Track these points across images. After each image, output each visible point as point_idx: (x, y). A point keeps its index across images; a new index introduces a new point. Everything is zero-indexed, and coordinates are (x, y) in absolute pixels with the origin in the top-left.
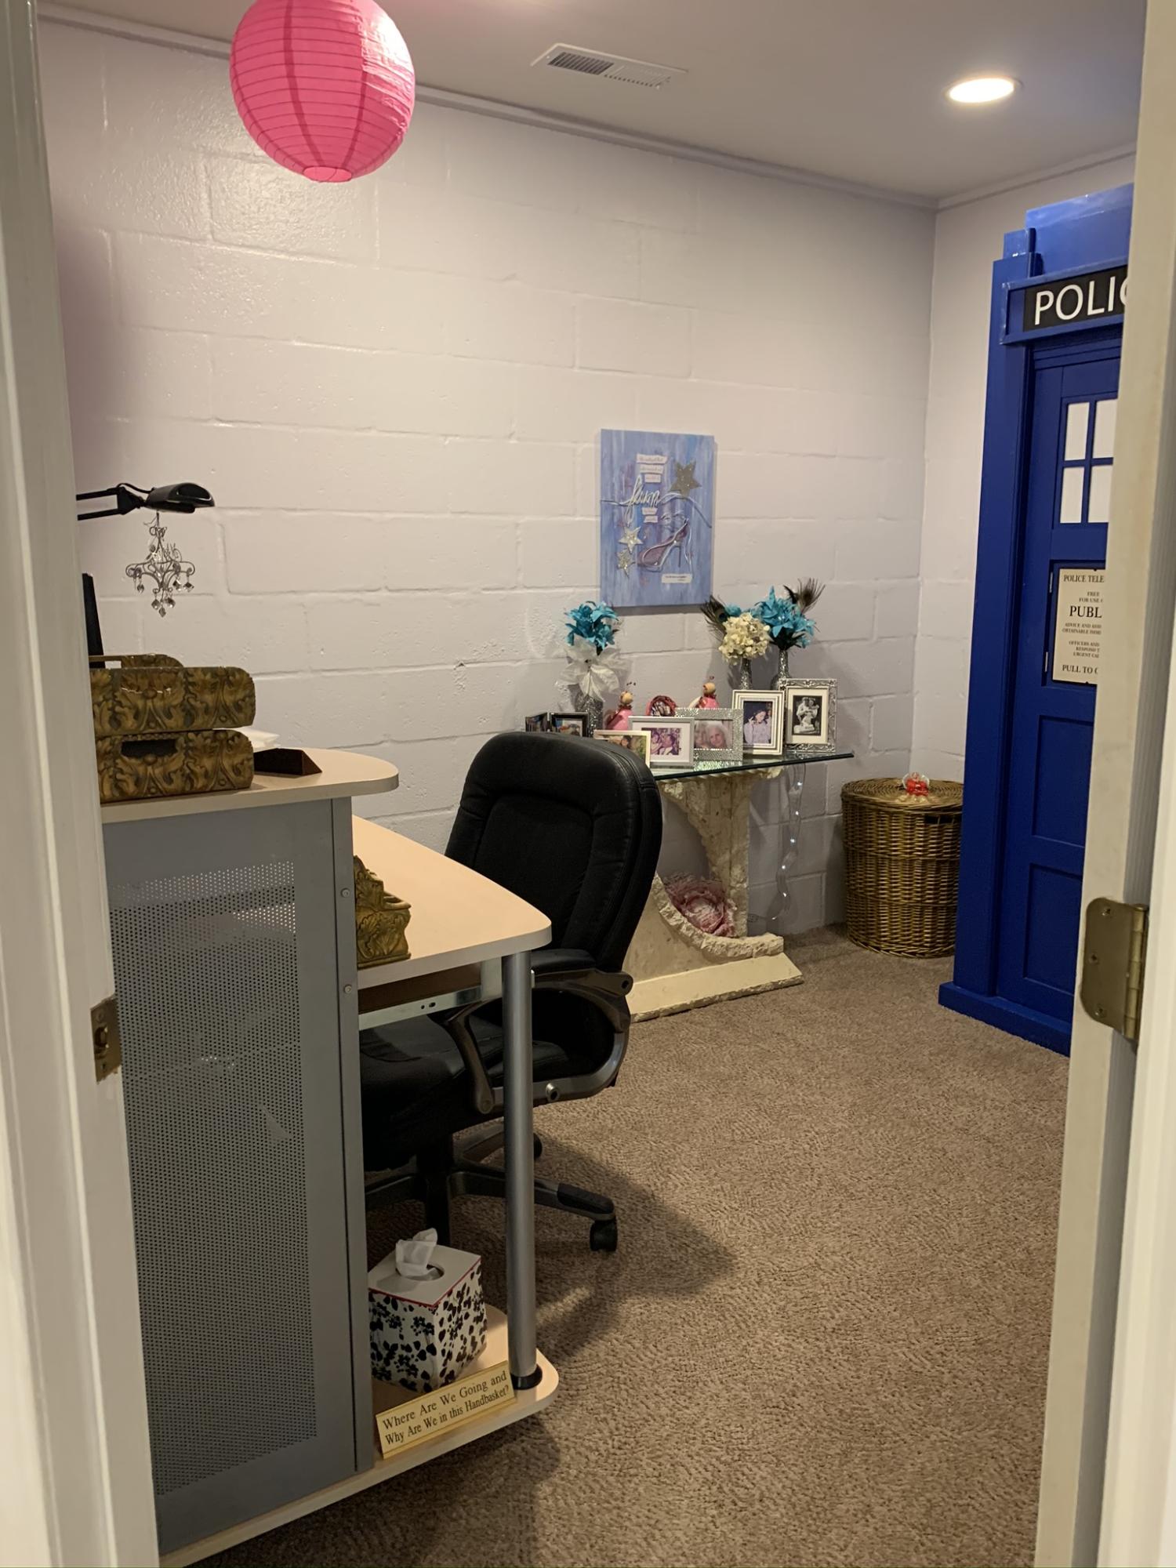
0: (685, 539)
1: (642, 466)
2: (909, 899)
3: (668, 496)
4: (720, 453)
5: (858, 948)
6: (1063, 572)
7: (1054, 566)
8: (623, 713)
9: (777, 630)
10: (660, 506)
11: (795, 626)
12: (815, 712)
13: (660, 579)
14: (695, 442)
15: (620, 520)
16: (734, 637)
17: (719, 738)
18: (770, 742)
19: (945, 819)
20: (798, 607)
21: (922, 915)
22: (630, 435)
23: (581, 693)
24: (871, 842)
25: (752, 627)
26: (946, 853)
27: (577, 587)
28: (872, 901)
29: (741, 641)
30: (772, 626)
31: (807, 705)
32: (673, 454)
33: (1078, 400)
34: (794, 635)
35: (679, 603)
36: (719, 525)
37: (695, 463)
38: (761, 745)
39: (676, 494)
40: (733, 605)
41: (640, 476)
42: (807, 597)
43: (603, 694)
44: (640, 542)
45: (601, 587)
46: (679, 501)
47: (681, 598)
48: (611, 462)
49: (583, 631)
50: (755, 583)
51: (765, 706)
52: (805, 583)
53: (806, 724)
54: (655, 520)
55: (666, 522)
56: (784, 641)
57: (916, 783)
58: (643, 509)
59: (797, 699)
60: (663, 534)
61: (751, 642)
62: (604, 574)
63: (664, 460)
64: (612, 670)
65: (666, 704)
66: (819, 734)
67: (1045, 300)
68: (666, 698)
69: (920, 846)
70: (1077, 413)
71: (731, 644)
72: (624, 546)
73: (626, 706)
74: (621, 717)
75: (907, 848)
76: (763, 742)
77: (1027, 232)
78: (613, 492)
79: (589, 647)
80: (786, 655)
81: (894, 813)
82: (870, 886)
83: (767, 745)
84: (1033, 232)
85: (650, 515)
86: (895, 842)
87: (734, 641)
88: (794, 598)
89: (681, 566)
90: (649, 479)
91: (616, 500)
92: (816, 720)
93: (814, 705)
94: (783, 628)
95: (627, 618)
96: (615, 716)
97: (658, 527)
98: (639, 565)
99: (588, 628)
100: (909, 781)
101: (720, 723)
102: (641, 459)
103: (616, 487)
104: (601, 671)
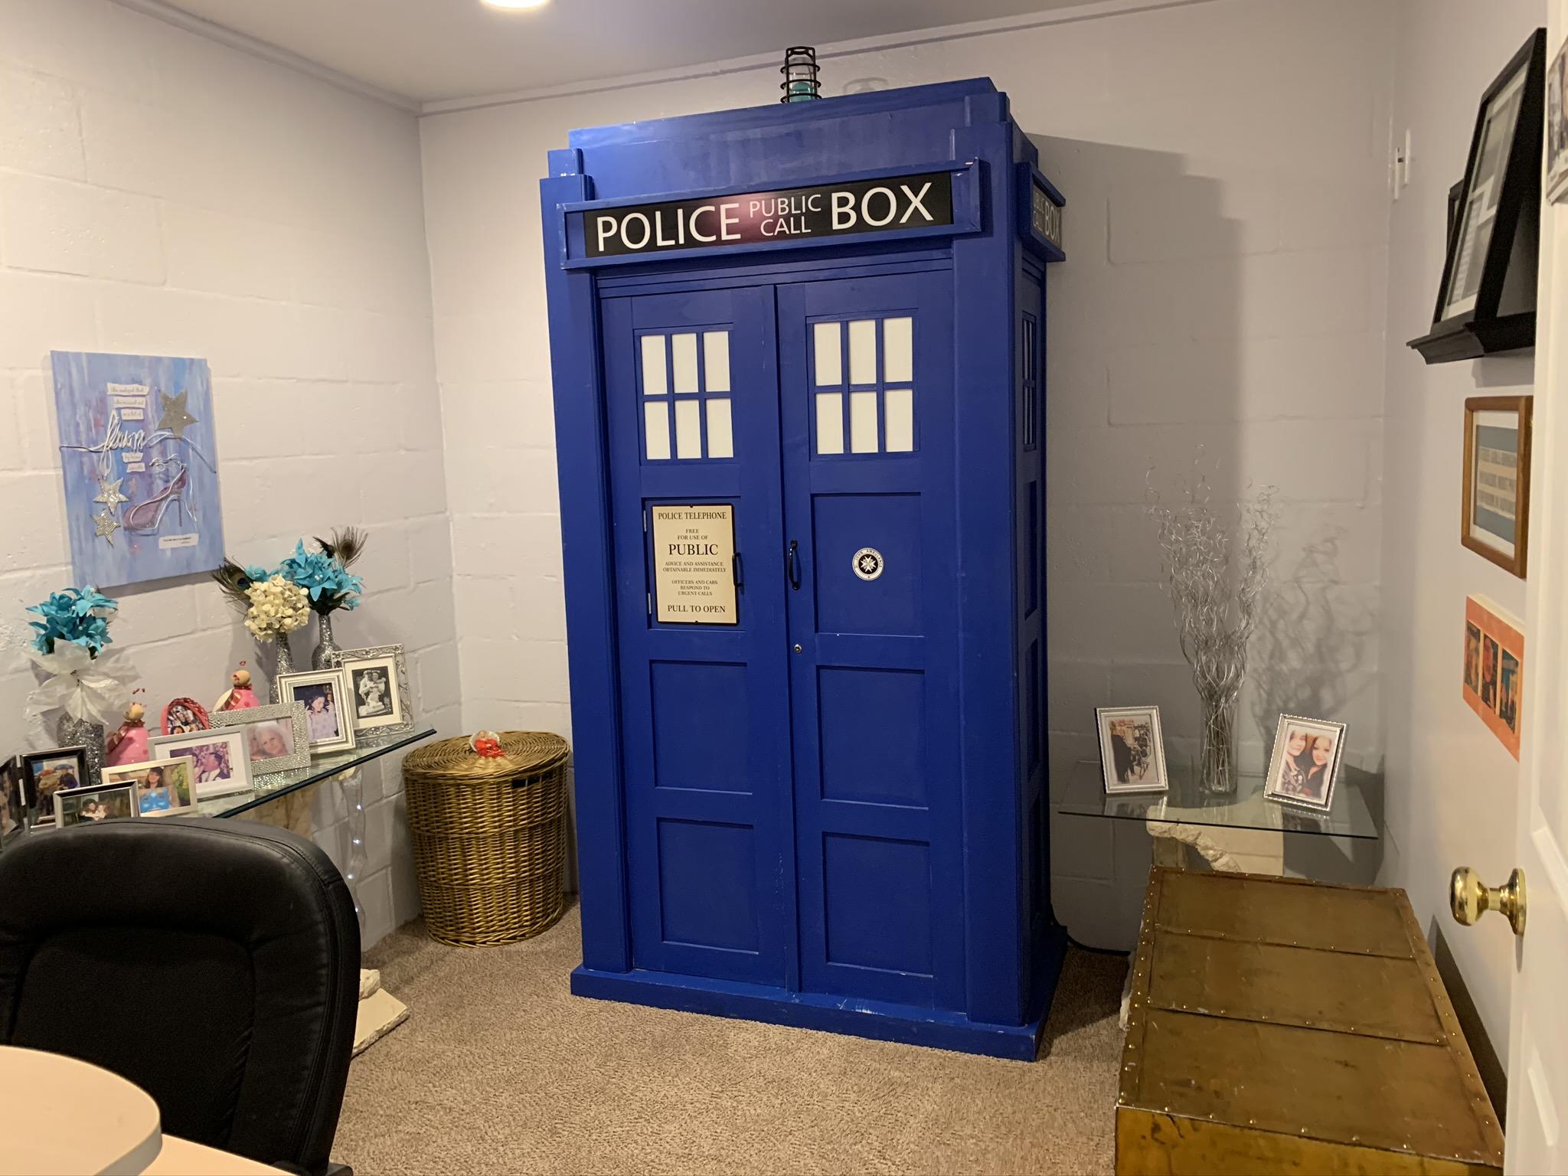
0: (184, 489)
1: (116, 398)
2: (503, 878)
3: (156, 436)
4: (214, 380)
5: (448, 948)
6: (656, 510)
7: (646, 504)
8: (133, 733)
9: (316, 594)
10: (146, 450)
11: (340, 585)
12: (382, 687)
13: (156, 544)
14: (182, 366)
15: (93, 471)
16: (267, 607)
17: (276, 742)
18: (337, 733)
19: (533, 780)
20: (337, 560)
21: (518, 893)
22: (95, 358)
23: (67, 718)
24: (451, 823)
25: (287, 593)
26: (537, 817)
27: (37, 567)
28: (460, 890)
29: (277, 613)
30: (309, 588)
31: (371, 680)
32: (155, 383)
33: (653, 331)
34: (337, 596)
35: (184, 572)
36: (223, 468)
37: (186, 393)
38: (327, 740)
39: (167, 434)
40: (255, 567)
41: (114, 412)
42: (348, 549)
43: (104, 714)
44: (123, 498)
45: (73, 563)
46: (171, 443)
47: (189, 565)
48: (72, 393)
49: (64, 631)
50: (275, 537)
51: (322, 690)
52: (341, 533)
53: (373, 704)
54: (141, 468)
55: (157, 470)
56: (325, 604)
57: (486, 743)
58: (124, 454)
59: (358, 674)
60: (154, 486)
61: (290, 612)
62: (76, 545)
63: (146, 390)
64: (114, 678)
65: (186, 708)
66: (392, 713)
67: (607, 227)
68: (186, 700)
69: (510, 816)
70: (652, 347)
71: (263, 616)
72: (102, 506)
73: (136, 723)
74: (131, 740)
75: (495, 822)
76: (328, 736)
77: (574, 152)
78: (78, 433)
79: (80, 653)
80: (329, 621)
81: (477, 786)
82: (456, 874)
83: (335, 739)
84: (580, 153)
85: (134, 461)
86: (481, 817)
87: (267, 613)
88: (329, 550)
89: (182, 524)
90: (127, 415)
91: (83, 445)
92: (385, 695)
93: (380, 678)
94: (324, 589)
95: (120, 600)
96: (121, 739)
97: (147, 476)
98: (125, 529)
99: (71, 626)
100: (477, 742)
101: (274, 723)
102: (114, 390)
103: (82, 428)
104: (100, 684)
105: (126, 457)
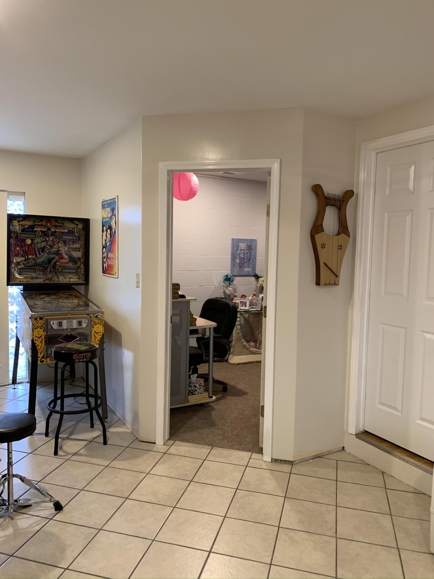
0: (250, 261)
1: (240, 246)
3: (246, 252)
4: (258, 243)
8: (235, 298)
10: (244, 254)
13: (244, 269)
14: (252, 241)
15: (235, 257)
16: (260, 282)
22: (238, 239)
23: (226, 293)
27: (225, 271)
29: (262, 283)
32: (247, 243)
35: (248, 274)
36: (258, 258)
37: (252, 245)
39: (248, 251)
40: (260, 275)
41: (240, 248)
43: (230, 293)
44: (239, 261)
45: (231, 271)
46: (248, 253)
48: (234, 245)
49: (227, 280)
54: (243, 257)
55: (245, 257)
60: (245, 260)
62: (231, 268)
63: (245, 244)
64: (232, 288)
68: (245, 295)
72: (236, 262)
73: (235, 296)
74: (234, 299)
78: (234, 251)
79: (228, 283)
85: (242, 256)
87: (260, 283)
89: (249, 267)
90: (242, 248)
91: (235, 252)
95: (236, 278)
96: (233, 298)
97: (244, 258)
98: (239, 266)
101: (256, 301)
102: (240, 244)
103: (235, 250)
104: (230, 289)
105: (241, 255)
